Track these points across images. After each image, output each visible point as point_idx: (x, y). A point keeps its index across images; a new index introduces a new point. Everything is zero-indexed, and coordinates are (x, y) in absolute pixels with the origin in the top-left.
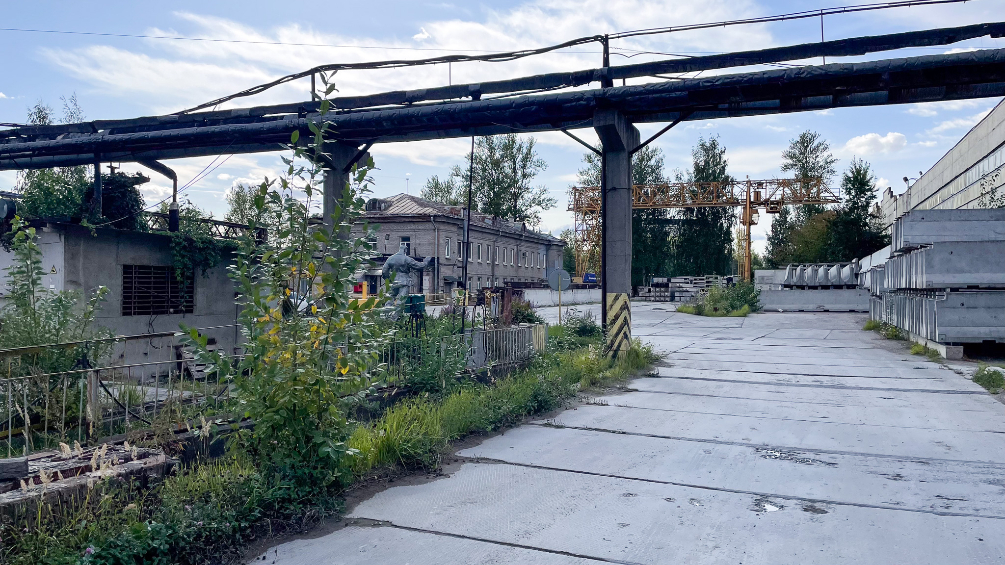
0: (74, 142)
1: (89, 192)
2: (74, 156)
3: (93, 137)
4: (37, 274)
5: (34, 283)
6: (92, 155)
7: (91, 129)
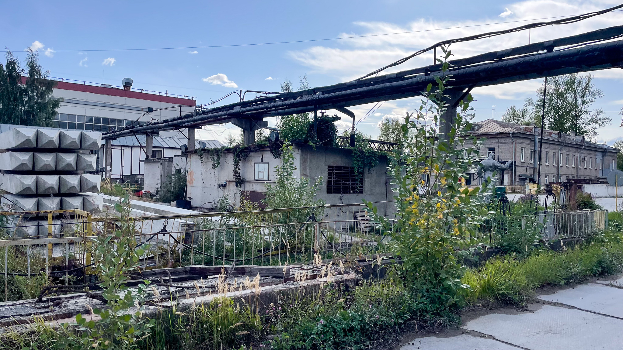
0: (305, 100)
1: (311, 126)
2: (304, 108)
3: (314, 97)
4: (291, 170)
5: (290, 174)
6: (313, 107)
7: (313, 93)
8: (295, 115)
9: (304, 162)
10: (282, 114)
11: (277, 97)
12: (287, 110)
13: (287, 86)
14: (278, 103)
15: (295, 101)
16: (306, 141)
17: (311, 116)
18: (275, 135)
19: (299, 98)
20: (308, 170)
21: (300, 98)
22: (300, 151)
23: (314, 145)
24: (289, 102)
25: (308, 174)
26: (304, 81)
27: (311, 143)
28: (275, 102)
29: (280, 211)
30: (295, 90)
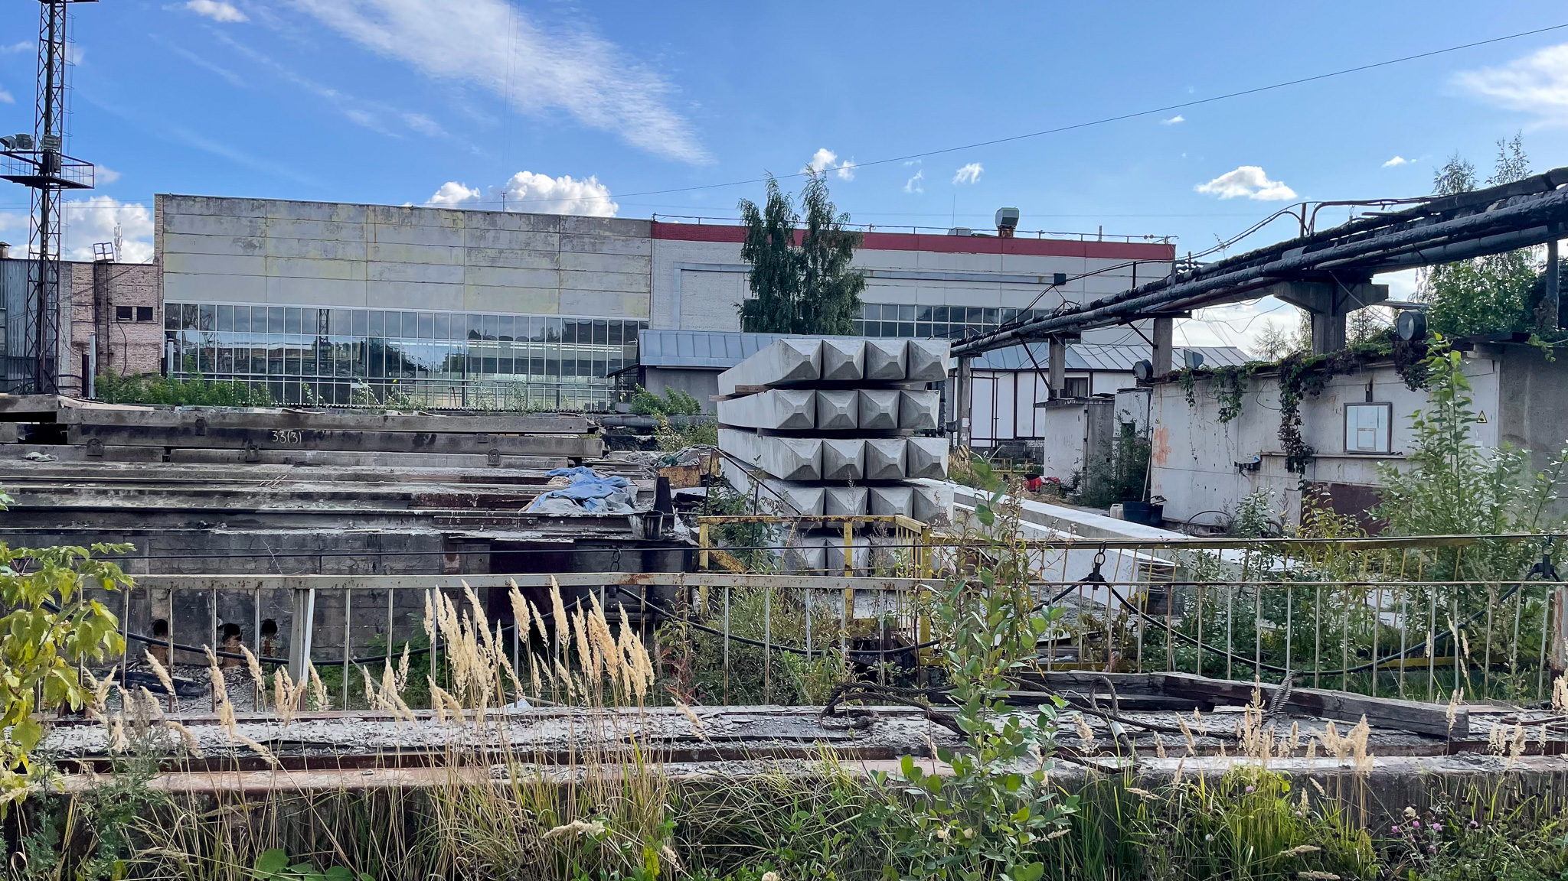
1: (1537, 292)
2: (1513, 235)
3: (1547, 198)
4: (1462, 422)
5: (1458, 437)
6: (1544, 229)
7: (1544, 186)
8: (1479, 260)
9: (1510, 398)
10: (1438, 260)
11: (1419, 212)
12: (1452, 247)
13: (1456, 175)
14: (1422, 227)
15: (1480, 217)
16: (1520, 337)
17: (1537, 257)
18: (1411, 322)
19: (1495, 205)
20: (1526, 423)
21: (1498, 208)
22: (1498, 366)
23: (1546, 345)
24: (1458, 221)
25: (1527, 434)
26: (1510, 155)
27: (1535, 341)
28: (1412, 226)
29: (1432, 542)
30: (1482, 186)
